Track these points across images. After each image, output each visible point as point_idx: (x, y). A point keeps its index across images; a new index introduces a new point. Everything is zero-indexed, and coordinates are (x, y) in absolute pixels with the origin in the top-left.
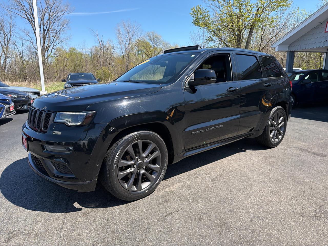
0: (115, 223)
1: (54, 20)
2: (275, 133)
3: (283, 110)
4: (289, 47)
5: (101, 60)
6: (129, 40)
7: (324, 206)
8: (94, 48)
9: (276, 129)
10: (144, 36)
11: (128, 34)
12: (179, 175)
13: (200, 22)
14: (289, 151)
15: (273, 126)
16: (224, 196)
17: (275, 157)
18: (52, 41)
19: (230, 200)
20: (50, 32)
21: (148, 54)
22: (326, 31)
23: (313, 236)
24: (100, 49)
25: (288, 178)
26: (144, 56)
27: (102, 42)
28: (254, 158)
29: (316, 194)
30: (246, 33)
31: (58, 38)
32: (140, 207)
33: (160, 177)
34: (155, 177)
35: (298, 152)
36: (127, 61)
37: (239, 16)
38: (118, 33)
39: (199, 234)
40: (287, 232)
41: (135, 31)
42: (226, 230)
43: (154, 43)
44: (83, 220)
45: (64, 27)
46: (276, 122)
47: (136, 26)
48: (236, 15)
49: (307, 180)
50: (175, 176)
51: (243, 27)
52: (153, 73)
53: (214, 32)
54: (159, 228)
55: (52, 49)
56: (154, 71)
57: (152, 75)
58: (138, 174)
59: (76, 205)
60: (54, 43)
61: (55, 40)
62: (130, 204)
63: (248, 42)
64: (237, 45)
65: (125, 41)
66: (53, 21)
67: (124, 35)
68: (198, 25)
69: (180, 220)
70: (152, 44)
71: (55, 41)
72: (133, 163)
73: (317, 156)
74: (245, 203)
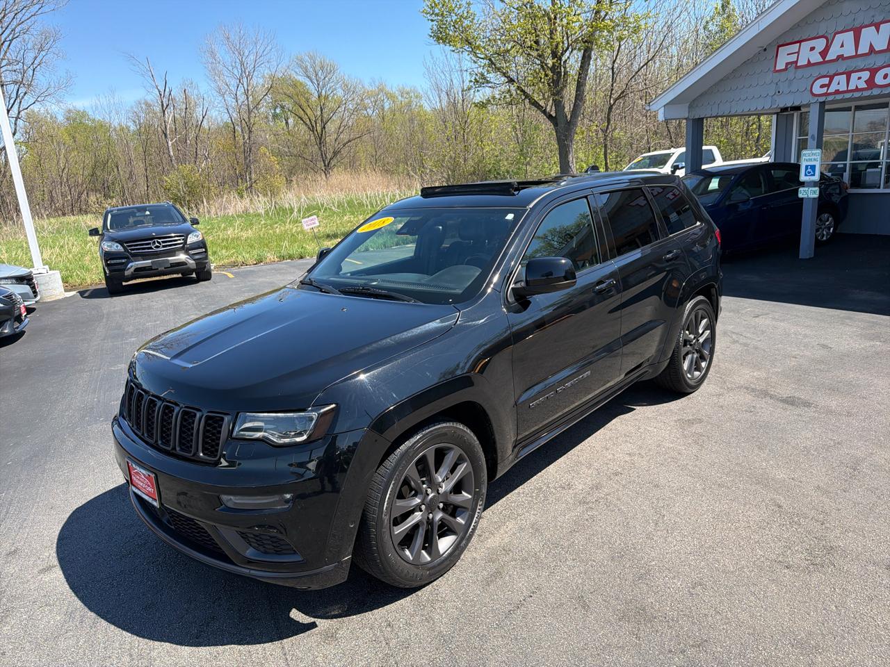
0: (406, 645)
1: (10, 34)
2: (692, 358)
3: (708, 303)
4: (690, 107)
5: (170, 143)
6: (245, 80)
7: (826, 536)
8: (142, 108)
9: (693, 348)
10: (288, 67)
11: (242, 64)
12: (504, 499)
13: (451, 33)
14: (729, 399)
15: (688, 343)
16: (619, 542)
17: (700, 421)
18: (14, 95)
19: (635, 548)
21: (305, 118)
22: (777, 68)
23: (817, 611)
24: (164, 112)
25: (741, 475)
26: (291, 121)
27: (167, 90)
28: (655, 428)
29: (805, 510)
30: (573, 61)
31: (29, 85)
32: (447, 598)
33: (475, 518)
34: (463, 522)
35: (749, 398)
36: (248, 141)
37: (552, 16)
38: (210, 61)
39: (595, 645)
40: (766, 610)
41: (259, 55)
42: (646, 625)
43: (318, 84)
44: (330, 649)
45: (43, 53)
46: (693, 334)
47: (262, 38)
48: (546, 14)
49: (781, 475)
50: (496, 504)
51: (566, 45)
52: (323, 168)
53: (490, 60)
54: (507, 644)
55: (16, 120)
56: (327, 163)
57: (321, 176)
58: (430, 522)
59: (295, 614)
60: (21, 102)
61: (22, 94)
62: (419, 593)
63: (580, 85)
64: (553, 94)
65: (236, 85)
66: (8, 36)
67: (230, 68)
68: (444, 42)
69: (545, 616)
70: (312, 88)
71: (23, 98)
72: (419, 501)
73: (791, 407)
74: (667, 553)
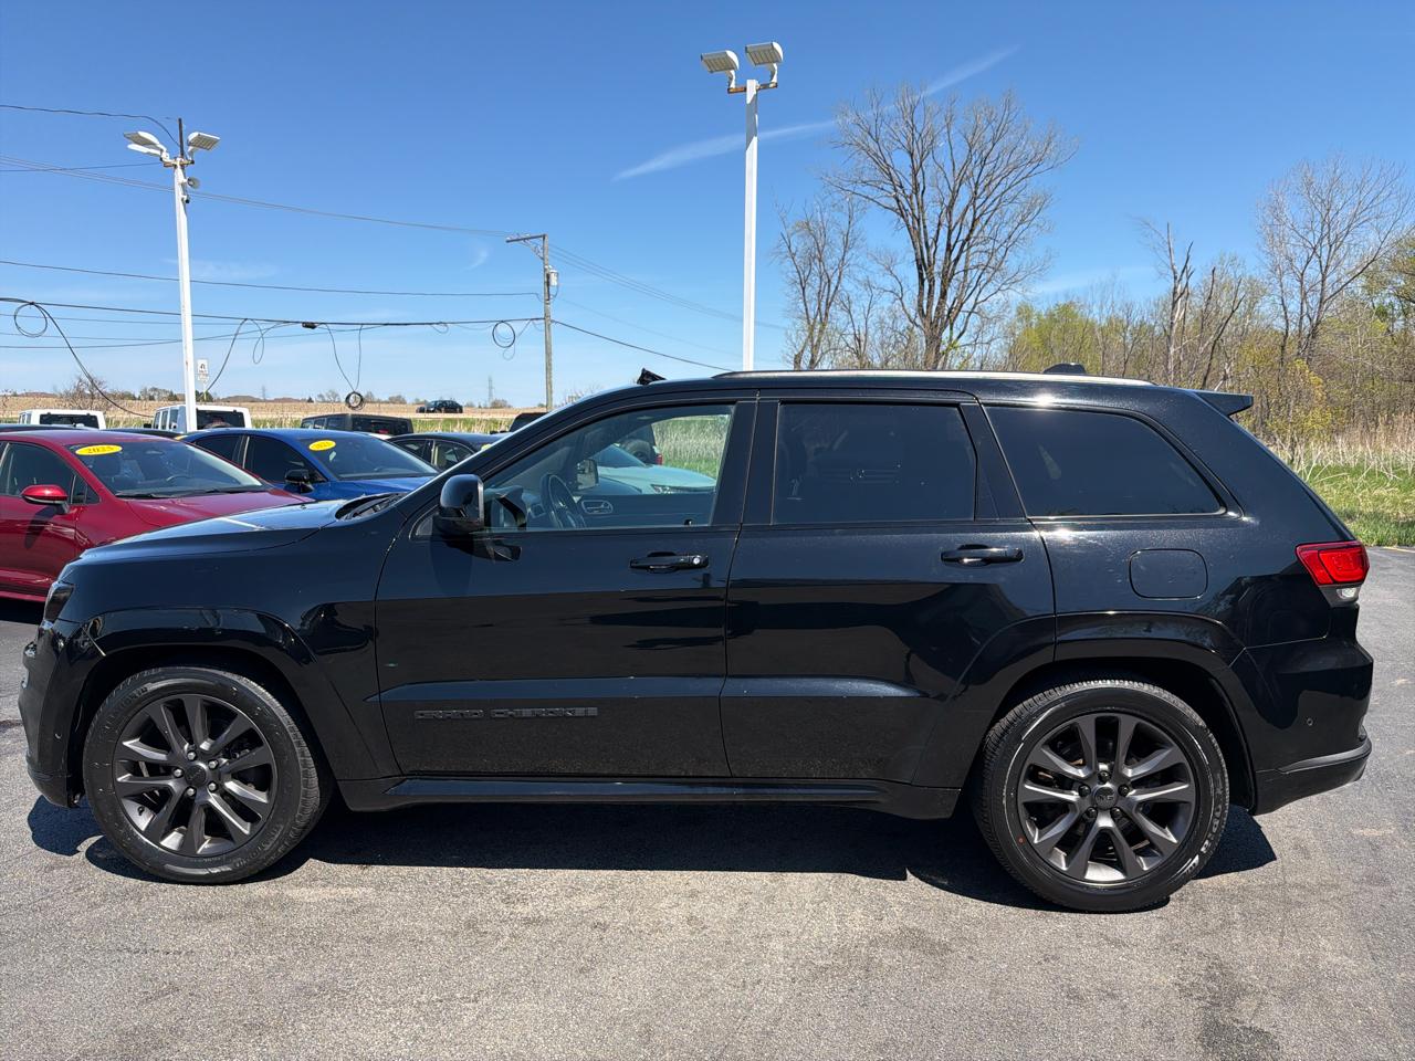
1: (992, 203)
5: (1172, 351)
6: (1325, 249)
18: (975, 283)
20: (972, 250)
31: (996, 270)
41: (1363, 206)
47: (1375, 178)
55: (969, 315)
60: (980, 291)
61: (983, 283)
65: (1306, 258)
66: (989, 206)
67: (1302, 232)
